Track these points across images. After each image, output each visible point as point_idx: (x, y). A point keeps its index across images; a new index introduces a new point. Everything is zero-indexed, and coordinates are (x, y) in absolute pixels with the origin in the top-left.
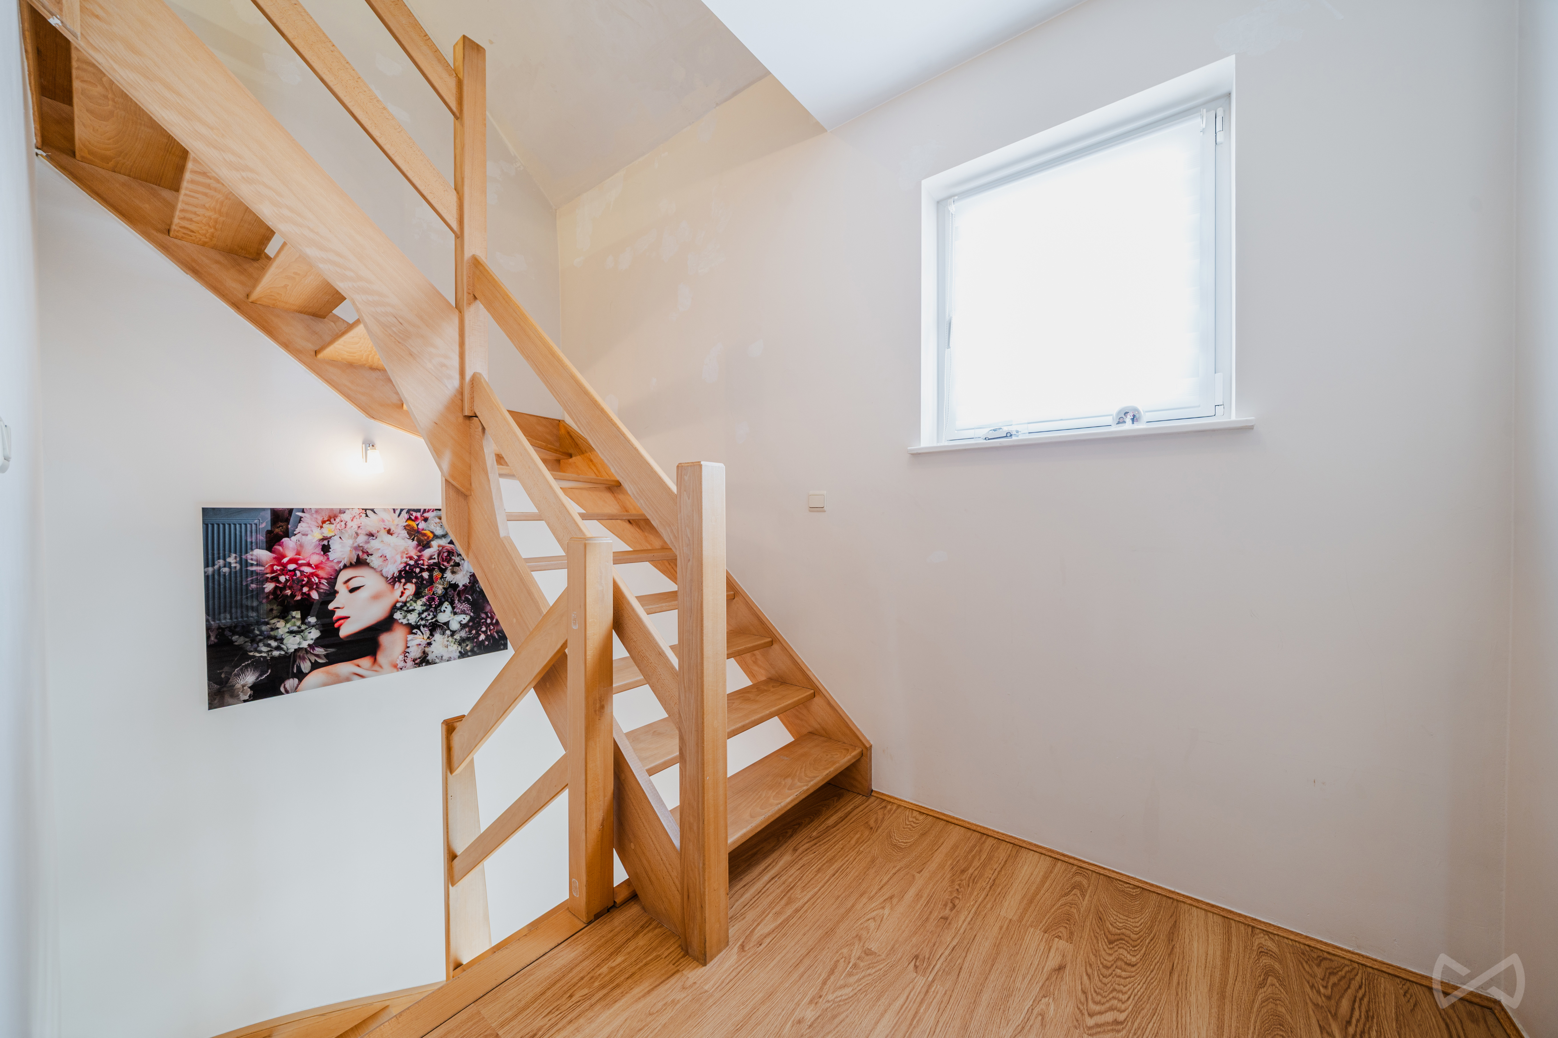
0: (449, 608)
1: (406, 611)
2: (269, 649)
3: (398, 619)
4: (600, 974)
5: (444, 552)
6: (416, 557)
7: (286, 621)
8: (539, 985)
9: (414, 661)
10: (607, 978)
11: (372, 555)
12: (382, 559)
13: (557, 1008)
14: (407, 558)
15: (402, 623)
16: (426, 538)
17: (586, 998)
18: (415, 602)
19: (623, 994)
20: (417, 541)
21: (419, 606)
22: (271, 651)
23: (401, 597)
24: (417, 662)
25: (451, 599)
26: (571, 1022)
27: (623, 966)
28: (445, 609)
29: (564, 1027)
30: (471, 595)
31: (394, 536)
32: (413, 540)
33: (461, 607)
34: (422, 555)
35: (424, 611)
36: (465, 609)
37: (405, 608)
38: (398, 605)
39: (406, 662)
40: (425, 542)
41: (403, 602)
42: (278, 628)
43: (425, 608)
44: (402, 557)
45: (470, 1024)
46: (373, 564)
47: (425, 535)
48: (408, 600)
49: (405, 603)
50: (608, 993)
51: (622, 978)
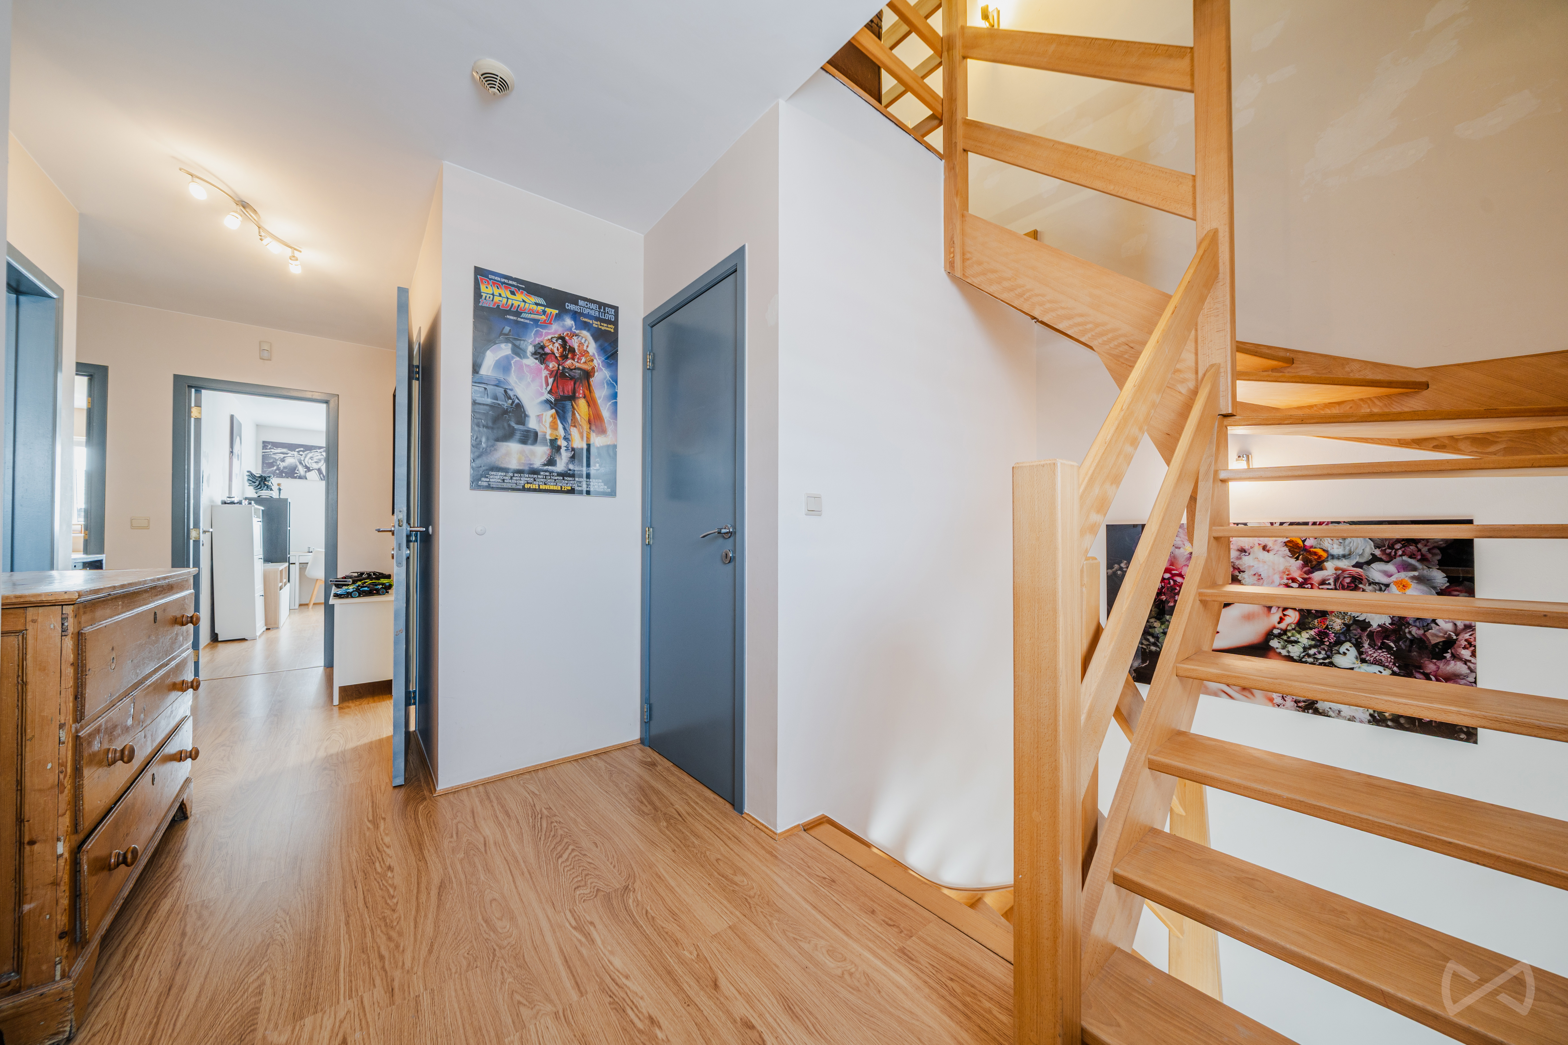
0: (1353, 652)
1: (1286, 641)
2: (1148, 643)
3: (1275, 647)
4: (980, 1001)
5: (1345, 577)
6: (1301, 580)
7: (1161, 622)
8: (960, 955)
9: (1296, 702)
10: (976, 1007)
11: (1244, 572)
12: (1256, 577)
13: (938, 971)
14: (1288, 579)
15: (1280, 653)
16: (1316, 557)
17: (952, 992)
18: (1299, 633)
19: (959, 1023)
20: (1303, 560)
21: (1304, 638)
22: (1149, 645)
23: (1279, 623)
24: (1300, 705)
25: (1356, 640)
26: (926, 982)
27: (995, 1022)
28: (1346, 651)
29: (920, 978)
30: (1394, 642)
31: (1271, 553)
32: (1297, 559)
33: (1375, 655)
34: (1310, 578)
35: (1311, 647)
36: (1383, 659)
37: (1285, 637)
38: (1276, 632)
39: (1285, 700)
40: (1314, 563)
41: (1281, 630)
42: (1155, 627)
43: (1313, 643)
44: (1282, 578)
45: (921, 919)
46: (1245, 581)
47: (1315, 553)
48: (1289, 628)
49: (1285, 632)
50: (958, 1009)
51: (979, 1022)
